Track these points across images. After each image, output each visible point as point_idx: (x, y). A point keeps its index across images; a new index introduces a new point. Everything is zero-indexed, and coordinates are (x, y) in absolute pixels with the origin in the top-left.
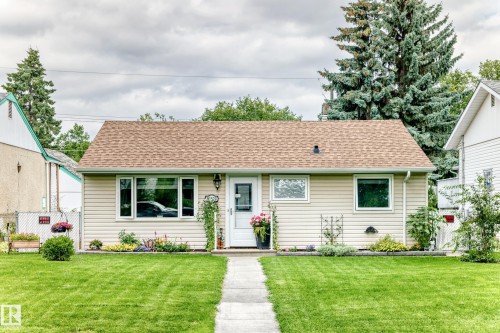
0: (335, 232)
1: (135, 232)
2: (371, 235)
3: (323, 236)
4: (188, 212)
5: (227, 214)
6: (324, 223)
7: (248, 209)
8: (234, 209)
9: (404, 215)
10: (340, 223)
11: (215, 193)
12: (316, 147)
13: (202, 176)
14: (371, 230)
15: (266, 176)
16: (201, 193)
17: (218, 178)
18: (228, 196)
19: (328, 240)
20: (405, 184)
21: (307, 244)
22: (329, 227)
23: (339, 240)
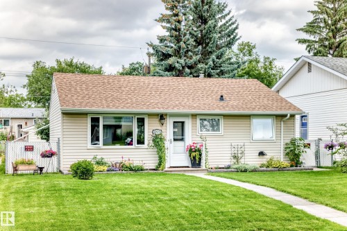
0: (239, 155)
1: (103, 157)
2: (261, 157)
3: (232, 158)
4: (141, 142)
5: (169, 143)
6: (233, 149)
7: (182, 140)
8: (172, 140)
9: (282, 143)
10: (242, 149)
11: (160, 128)
12: (222, 96)
13: (150, 115)
14: (261, 154)
15: (194, 116)
16: (150, 127)
17: (162, 117)
18: (168, 131)
19: (235, 161)
20: (282, 123)
21: (225, 163)
22: (236, 152)
23: (242, 161)
